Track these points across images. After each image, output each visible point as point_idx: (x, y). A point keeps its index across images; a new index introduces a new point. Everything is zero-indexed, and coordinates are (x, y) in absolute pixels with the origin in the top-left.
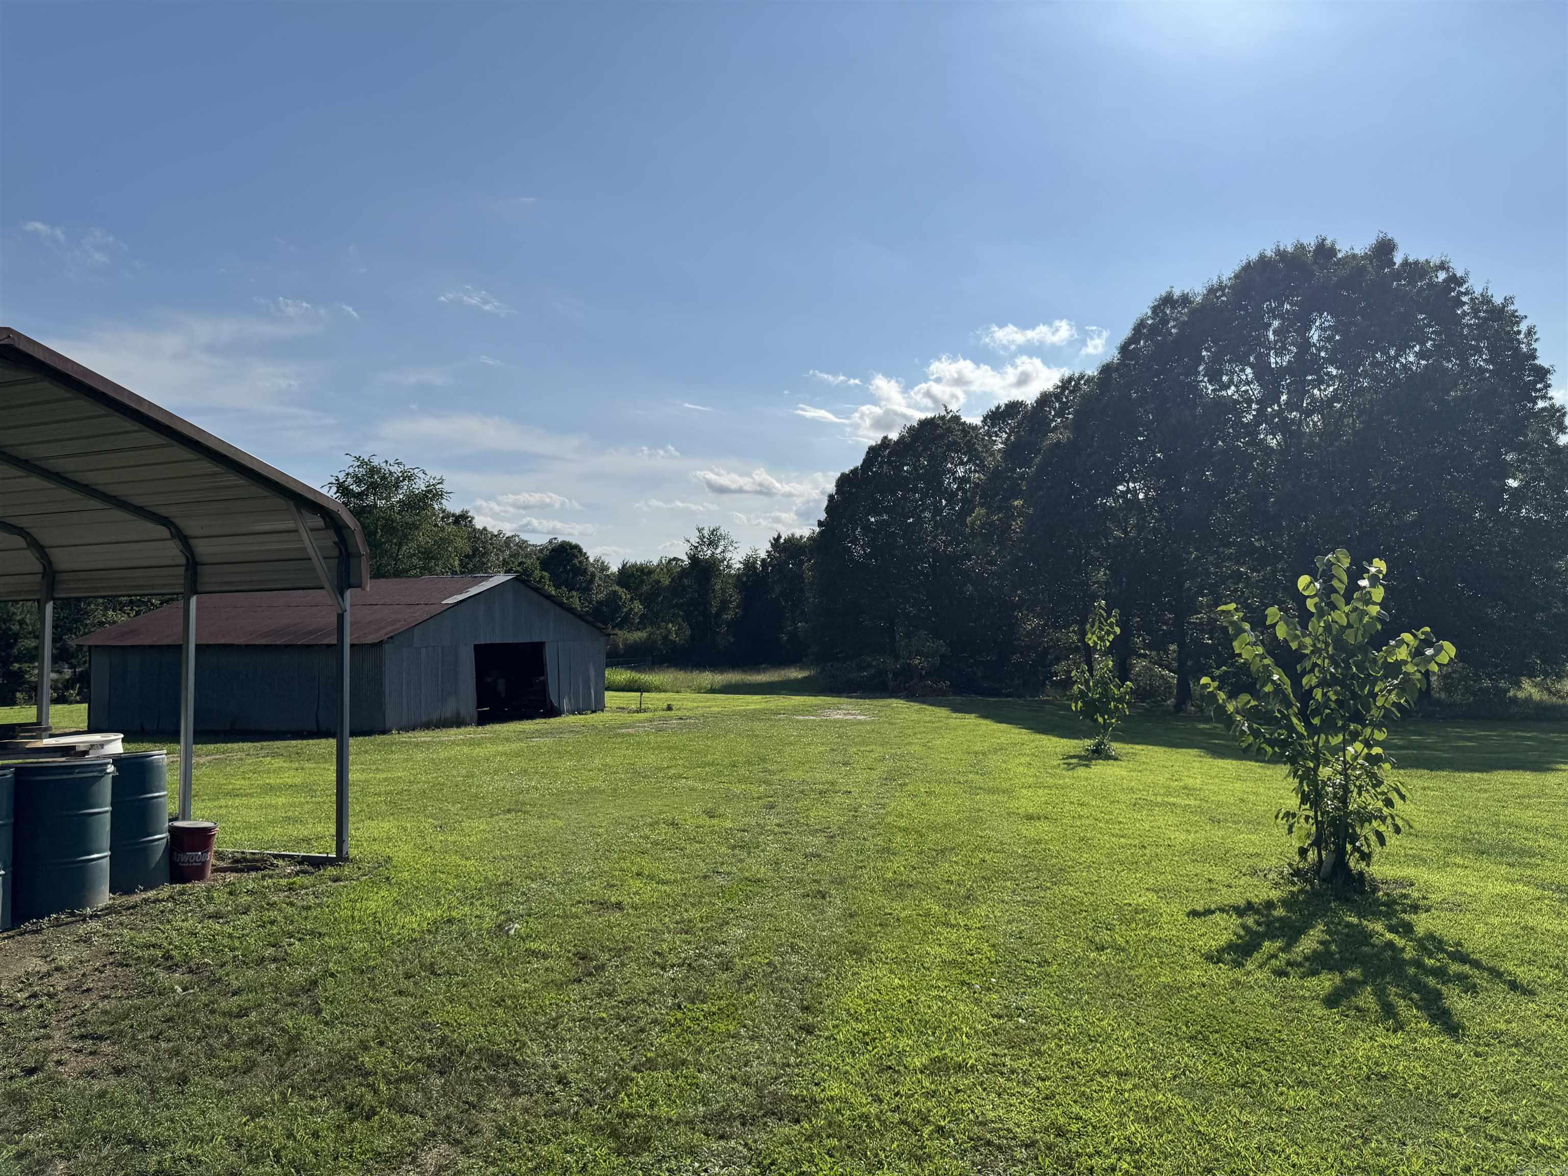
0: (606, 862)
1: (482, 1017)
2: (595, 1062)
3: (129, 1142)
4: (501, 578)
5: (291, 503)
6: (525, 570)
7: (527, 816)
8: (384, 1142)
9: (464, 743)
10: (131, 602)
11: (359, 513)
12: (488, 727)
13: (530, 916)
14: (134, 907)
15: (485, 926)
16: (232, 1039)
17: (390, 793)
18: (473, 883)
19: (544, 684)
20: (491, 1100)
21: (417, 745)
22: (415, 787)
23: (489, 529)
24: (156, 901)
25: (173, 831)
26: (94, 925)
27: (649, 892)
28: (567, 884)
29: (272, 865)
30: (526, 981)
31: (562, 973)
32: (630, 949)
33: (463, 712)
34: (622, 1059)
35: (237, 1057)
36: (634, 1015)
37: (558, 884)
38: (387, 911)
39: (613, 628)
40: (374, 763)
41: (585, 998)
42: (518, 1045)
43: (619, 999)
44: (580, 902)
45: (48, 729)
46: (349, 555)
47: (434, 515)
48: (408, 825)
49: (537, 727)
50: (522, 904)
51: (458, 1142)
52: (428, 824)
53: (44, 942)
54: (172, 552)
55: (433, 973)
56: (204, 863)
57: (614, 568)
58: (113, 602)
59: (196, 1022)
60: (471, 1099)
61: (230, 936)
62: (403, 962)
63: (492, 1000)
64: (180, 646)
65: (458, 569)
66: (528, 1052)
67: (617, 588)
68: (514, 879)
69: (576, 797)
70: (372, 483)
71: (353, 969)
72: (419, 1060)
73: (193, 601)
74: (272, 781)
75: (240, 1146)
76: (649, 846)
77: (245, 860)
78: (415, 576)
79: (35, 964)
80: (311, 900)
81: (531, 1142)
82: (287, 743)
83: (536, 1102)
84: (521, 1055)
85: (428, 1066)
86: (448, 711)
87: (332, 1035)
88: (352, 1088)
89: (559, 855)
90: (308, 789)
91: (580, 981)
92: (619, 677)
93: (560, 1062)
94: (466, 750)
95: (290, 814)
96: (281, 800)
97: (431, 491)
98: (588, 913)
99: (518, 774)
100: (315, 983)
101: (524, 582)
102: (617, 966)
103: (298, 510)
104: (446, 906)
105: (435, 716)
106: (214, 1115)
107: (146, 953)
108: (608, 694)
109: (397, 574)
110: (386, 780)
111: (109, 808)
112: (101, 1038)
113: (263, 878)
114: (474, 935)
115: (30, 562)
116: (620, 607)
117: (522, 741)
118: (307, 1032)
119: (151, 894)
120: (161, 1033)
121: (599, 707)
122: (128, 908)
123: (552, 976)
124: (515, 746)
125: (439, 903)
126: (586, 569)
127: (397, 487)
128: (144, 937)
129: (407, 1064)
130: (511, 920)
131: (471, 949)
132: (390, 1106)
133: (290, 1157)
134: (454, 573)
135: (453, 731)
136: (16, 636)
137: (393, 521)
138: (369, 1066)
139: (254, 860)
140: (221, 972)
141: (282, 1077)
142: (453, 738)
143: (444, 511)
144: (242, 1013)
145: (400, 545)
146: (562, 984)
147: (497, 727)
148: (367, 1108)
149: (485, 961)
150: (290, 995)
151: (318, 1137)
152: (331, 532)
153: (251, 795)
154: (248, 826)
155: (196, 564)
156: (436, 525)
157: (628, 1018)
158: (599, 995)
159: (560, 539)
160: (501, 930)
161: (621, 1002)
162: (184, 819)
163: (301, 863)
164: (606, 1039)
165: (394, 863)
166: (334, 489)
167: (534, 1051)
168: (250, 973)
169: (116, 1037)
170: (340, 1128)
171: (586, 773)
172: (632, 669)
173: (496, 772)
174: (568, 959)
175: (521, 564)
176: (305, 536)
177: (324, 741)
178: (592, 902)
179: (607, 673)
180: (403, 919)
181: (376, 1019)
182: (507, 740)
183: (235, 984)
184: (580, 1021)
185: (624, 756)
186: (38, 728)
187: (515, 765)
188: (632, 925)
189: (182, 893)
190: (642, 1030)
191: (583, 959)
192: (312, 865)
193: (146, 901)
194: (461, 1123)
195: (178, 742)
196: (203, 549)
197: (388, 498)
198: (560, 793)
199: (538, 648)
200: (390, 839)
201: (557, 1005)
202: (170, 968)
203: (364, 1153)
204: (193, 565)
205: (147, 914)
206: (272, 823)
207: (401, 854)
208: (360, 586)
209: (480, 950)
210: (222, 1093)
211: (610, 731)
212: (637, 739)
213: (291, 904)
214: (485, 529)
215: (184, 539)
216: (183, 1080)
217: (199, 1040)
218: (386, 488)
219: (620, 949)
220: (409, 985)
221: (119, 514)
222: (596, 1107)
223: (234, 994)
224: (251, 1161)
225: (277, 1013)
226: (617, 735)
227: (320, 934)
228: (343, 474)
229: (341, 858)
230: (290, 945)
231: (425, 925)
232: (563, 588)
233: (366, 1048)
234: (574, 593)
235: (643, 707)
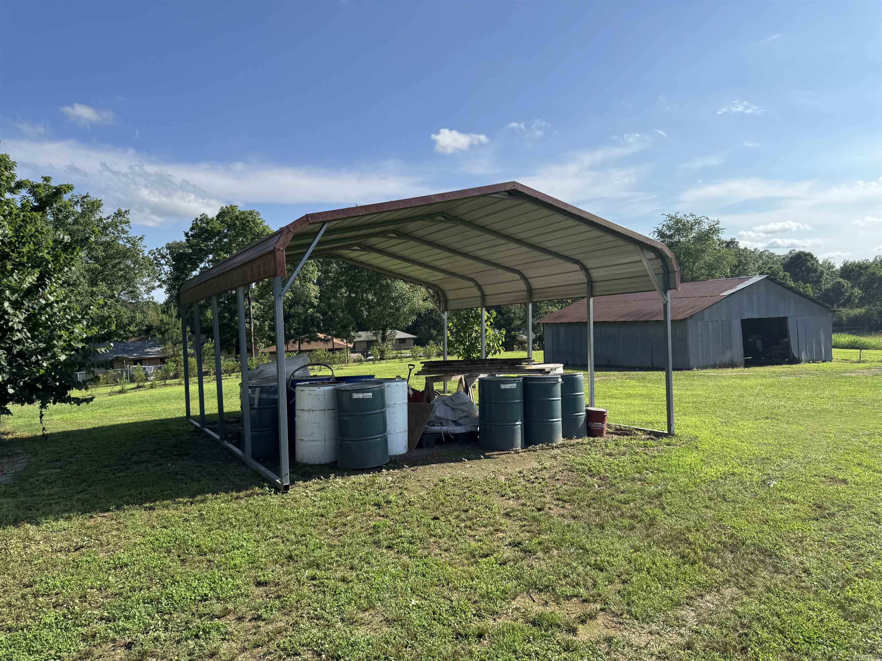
0: (835, 454)
1: (755, 528)
2: (829, 566)
3: (582, 549)
4: (757, 278)
5: (638, 247)
6: (773, 272)
7: (779, 422)
8: (702, 578)
9: (737, 377)
10: (558, 302)
11: (671, 246)
12: (751, 369)
13: (783, 478)
14: (573, 445)
15: (755, 480)
16: (622, 513)
17: (693, 402)
18: (746, 456)
19: (788, 344)
20: (762, 571)
21: (708, 377)
22: (709, 400)
23: (749, 248)
24: (582, 444)
25: (588, 411)
26: (556, 451)
27: (867, 476)
28: (807, 463)
29: (635, 433)
30: (781, 514)
31: (805, 513)
32: (853, 507)
33: (735, 360)
34: (847, 568)
35: (626, 522)
36: (856, 546)
37: (801, 463)
38: (697, 464)
39: (838, 307)
40: (685, 386)
41: (821, 530)
42: (777, 547)
43: (846, 534)
44: (816, 475)
45: (534, 361)
46: (669, 272)
47: (714, 243)
48: (707, 420)
49: (783, 370)
50: (778, 471)
51: (742, 588)
52: (717, 421)
53: (538, 456)
54: (581, 276)
55: (725, 500)
56: (602, 429)
57: (838, 266)
58: (551, 303)
59: (606, 502)
60: (749, 568)
61: (618, 465)
62: (708, 491)
63: (760, 520)
64: (586, 323)
65: (729, 275)
66: (784, 551)
67: (841, 280)
68: (772, 457)
69: (812, 413)
70: (677, 228)
71: (681, 491)
72: (719, 543)
73: (591, 300)
74: (631, 392)
75: (631, 562)
76: (867, 448)
77: (621, 430)
78: (703, 280)
79: (535, 465)
80: (656, 454)
81: (787, 598)
82: (637, 373)
83: (790, 579)
84: (780, 552)
85: (724, 547)
86: (727, 357)
87: (672, 521)
88: (683, 548)
89: (801, 447)
90: (650, 397)
91: (818, 520)
92: (843, 340)
93: (805, 561)
94: (738, 381)
95: (641, 409)
96: (636, 402)
97: (712, 229)
98: (823, 482)
99: (772, 397)
100: (661, 494)
101: (773, 280)
102: (843, 516)
103: (642, 250)
104: (731, 466)
105: (718, 362)
106: (618, 546)
107: (580, 467)
108: (834, 350)
109: (694, 279)
110: (692, 395)
111: (560, 398)
112: (565, 501)
113: (631, 439)
114: (748, 484)
115: (522, 285)
116: (843, 293)
117: (774, 378)
118: (659, 517)
119: (580, 440)
120: (590, 504)
121: (828, 358)
122: (571, 446)
123: (798, 514)
124: (769, 381)
125: (726, 464)
126: (816, 269)
127: (692, 229)
128: (578, 459)
129: (712, 543)
130: (771, 479)
131: (746, 491)
132: (704, 562)
133: (654, 573)
134: (727, 277)
135: (730, 370)
136: (513, 319)
137: (689, 249)
138: (692, 540)
139: (625, 430)
140: (615, 481)
141: (648, 536)
142: (730, 374)
143: (720, 240)
144: (626, 502)
145: (694, 263)
146: (805, 519)
147: (757, 369)
148: (692, 560)
149: (756, 499)
150: (649, 498)
151: (668, 567)
152: (659, 260)
153: (621, 398)
154: (621, 413)
155: (592, 282)
156: (715, 249)
157: (852, 546)
158: (831, 530)
159: (797, 250)
160: (765, 484)
161: (847, 536)
162: (591, 406)
163: (650, 434)
164: (836, 555)
165: (699, 439)
166: (656, 234)
167: (788, 552)
168: (629, 484)
169: (571, 501)
170: (678, 566)
171: (819, 400)
172: (853, 334)
173: (757, 395)
174: (809, 506)
175: (770, 268)
176: (645, 264)
177: (656, 372)
178: (825, 476)
179: (834, 336)
180: (706, 469)
181: (694, 517)
182: (764, 377)
183: (622, 488)
184: (818, 542)
185: (848, 390)
186: (528, 360)
187: (769, 392)
188: (854, 494)
189: (594, 442)
190: (862, 555)
191: (819, 508)
192: (655, 436)
193: (578, 443)
194: (744, 579)
195: (587, 371)
196: (595, 274)
197: (686, 236)
198: (800, 411)
199: (783, 321)
200: (696, 427)
201: (802, 530)
202: (591, 476)
203: (691, 580)
204: (591, 282)
205: (579, 449)
206: (633, 412)
207: (703, 435)
208: (675, 288)
209: (752, 492)
210: (620, 537)
211: (837, 374)
212: (858, 380)
213: (646, 454)
214: (746, 248)
215: (585, 269)
216: (602, 527)
217: (608, 511)
218: (685, 230)
219: (846, 507)
220: (712, 504)
221: (558, 260)
222: (830, 591)
223: (622, 493)
224: (636, 570)
225: (643, 505)
226: (841, 377)
227: (662, 471)
228: (661, 225)
229: (670, 434)
230: (647, 474)
231: (719, 474)
232: (800, 282)
233: (690, 531)
234: (808, 285)
235: (862, 359)
